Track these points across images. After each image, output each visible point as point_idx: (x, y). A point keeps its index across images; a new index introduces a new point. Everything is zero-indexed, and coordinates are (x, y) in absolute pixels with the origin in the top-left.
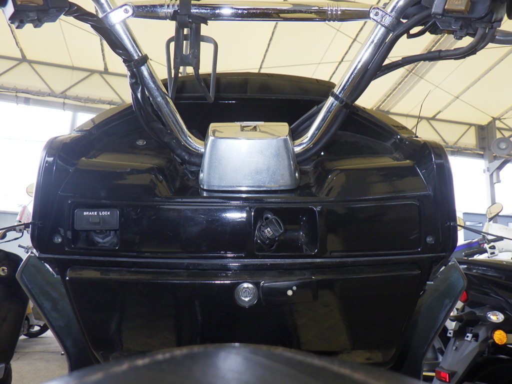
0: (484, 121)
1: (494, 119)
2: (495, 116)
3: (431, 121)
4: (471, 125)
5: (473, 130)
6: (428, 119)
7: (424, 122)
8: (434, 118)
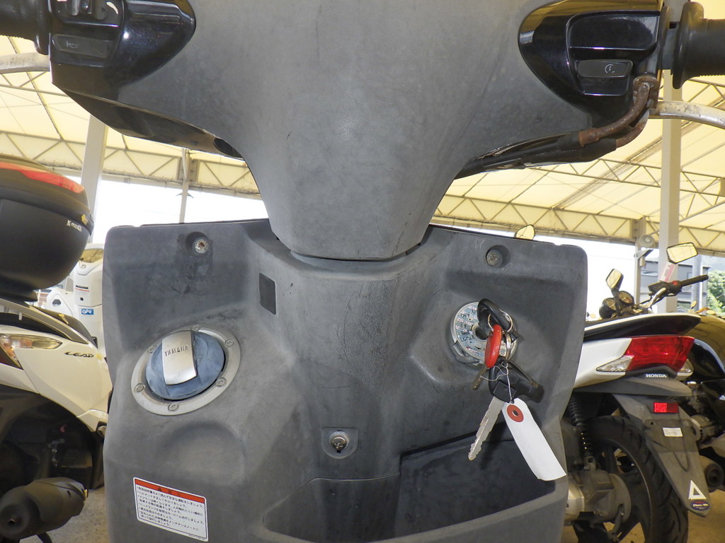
0: (638, 217)
1: (645, 217)
2: (645, 214)
3: (597, 217)
4: (627, 219)
5: (628, 223)
6: (594, 215)
7: (591, 217)
8: (598, 214)
